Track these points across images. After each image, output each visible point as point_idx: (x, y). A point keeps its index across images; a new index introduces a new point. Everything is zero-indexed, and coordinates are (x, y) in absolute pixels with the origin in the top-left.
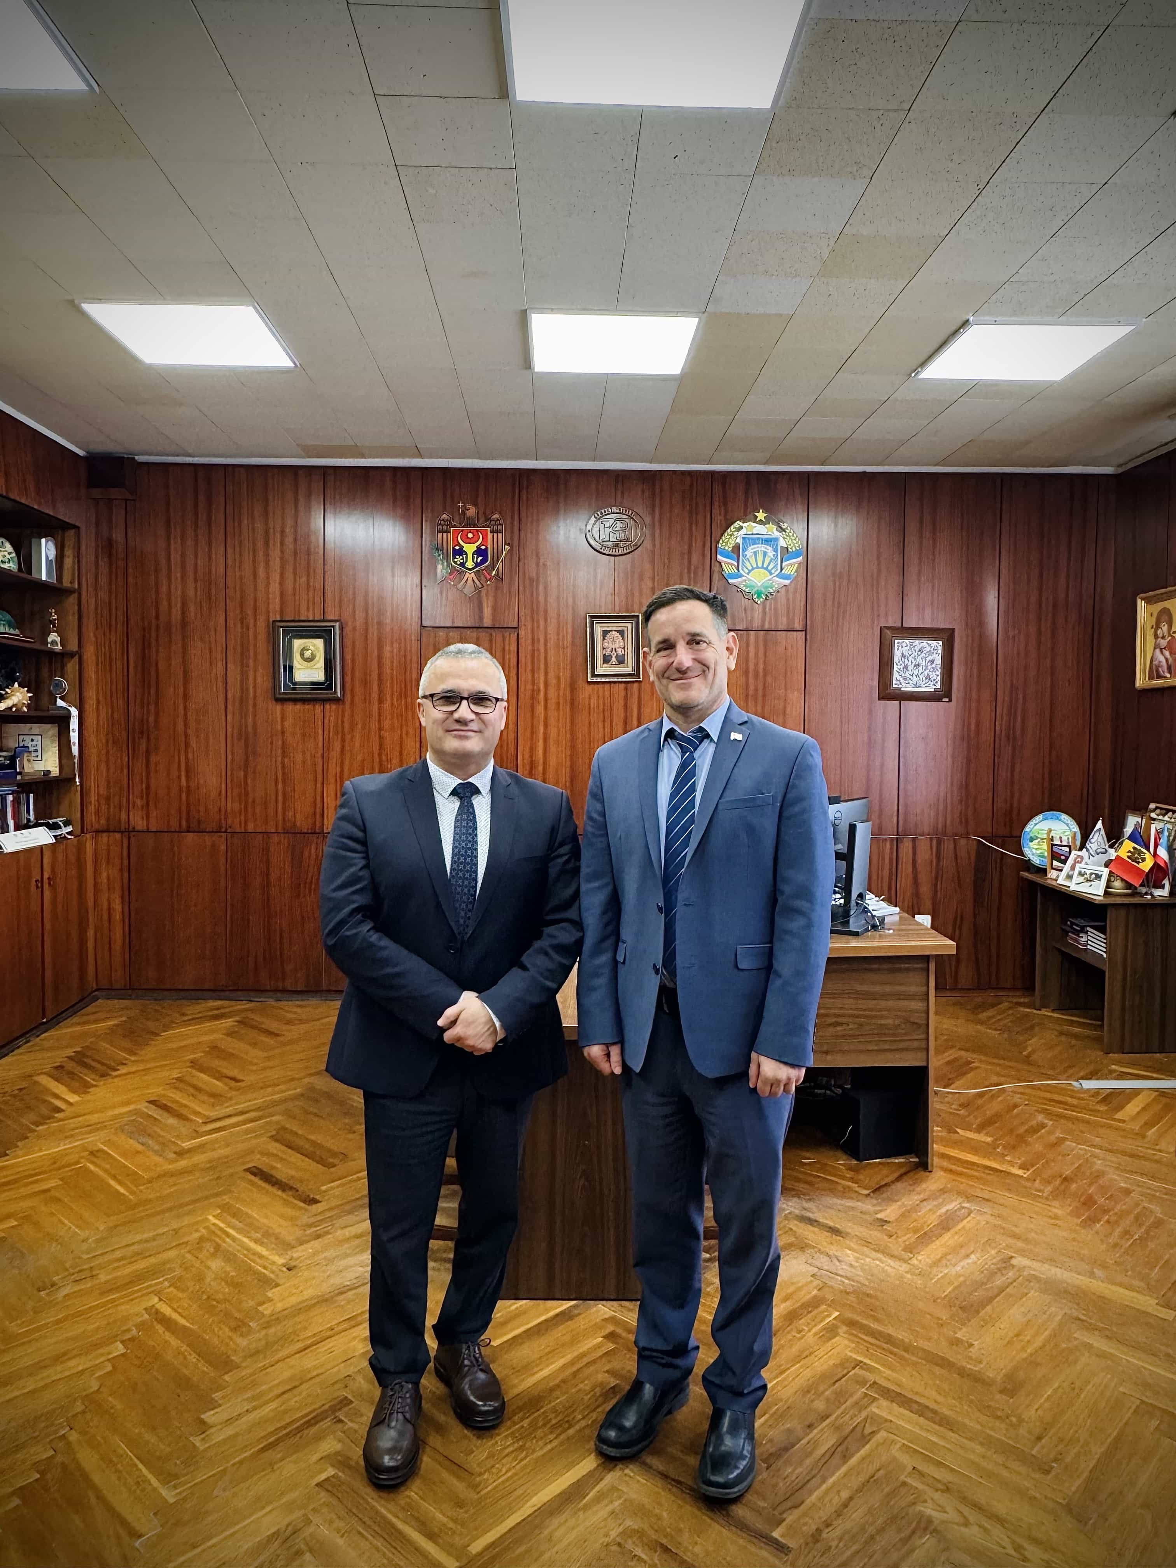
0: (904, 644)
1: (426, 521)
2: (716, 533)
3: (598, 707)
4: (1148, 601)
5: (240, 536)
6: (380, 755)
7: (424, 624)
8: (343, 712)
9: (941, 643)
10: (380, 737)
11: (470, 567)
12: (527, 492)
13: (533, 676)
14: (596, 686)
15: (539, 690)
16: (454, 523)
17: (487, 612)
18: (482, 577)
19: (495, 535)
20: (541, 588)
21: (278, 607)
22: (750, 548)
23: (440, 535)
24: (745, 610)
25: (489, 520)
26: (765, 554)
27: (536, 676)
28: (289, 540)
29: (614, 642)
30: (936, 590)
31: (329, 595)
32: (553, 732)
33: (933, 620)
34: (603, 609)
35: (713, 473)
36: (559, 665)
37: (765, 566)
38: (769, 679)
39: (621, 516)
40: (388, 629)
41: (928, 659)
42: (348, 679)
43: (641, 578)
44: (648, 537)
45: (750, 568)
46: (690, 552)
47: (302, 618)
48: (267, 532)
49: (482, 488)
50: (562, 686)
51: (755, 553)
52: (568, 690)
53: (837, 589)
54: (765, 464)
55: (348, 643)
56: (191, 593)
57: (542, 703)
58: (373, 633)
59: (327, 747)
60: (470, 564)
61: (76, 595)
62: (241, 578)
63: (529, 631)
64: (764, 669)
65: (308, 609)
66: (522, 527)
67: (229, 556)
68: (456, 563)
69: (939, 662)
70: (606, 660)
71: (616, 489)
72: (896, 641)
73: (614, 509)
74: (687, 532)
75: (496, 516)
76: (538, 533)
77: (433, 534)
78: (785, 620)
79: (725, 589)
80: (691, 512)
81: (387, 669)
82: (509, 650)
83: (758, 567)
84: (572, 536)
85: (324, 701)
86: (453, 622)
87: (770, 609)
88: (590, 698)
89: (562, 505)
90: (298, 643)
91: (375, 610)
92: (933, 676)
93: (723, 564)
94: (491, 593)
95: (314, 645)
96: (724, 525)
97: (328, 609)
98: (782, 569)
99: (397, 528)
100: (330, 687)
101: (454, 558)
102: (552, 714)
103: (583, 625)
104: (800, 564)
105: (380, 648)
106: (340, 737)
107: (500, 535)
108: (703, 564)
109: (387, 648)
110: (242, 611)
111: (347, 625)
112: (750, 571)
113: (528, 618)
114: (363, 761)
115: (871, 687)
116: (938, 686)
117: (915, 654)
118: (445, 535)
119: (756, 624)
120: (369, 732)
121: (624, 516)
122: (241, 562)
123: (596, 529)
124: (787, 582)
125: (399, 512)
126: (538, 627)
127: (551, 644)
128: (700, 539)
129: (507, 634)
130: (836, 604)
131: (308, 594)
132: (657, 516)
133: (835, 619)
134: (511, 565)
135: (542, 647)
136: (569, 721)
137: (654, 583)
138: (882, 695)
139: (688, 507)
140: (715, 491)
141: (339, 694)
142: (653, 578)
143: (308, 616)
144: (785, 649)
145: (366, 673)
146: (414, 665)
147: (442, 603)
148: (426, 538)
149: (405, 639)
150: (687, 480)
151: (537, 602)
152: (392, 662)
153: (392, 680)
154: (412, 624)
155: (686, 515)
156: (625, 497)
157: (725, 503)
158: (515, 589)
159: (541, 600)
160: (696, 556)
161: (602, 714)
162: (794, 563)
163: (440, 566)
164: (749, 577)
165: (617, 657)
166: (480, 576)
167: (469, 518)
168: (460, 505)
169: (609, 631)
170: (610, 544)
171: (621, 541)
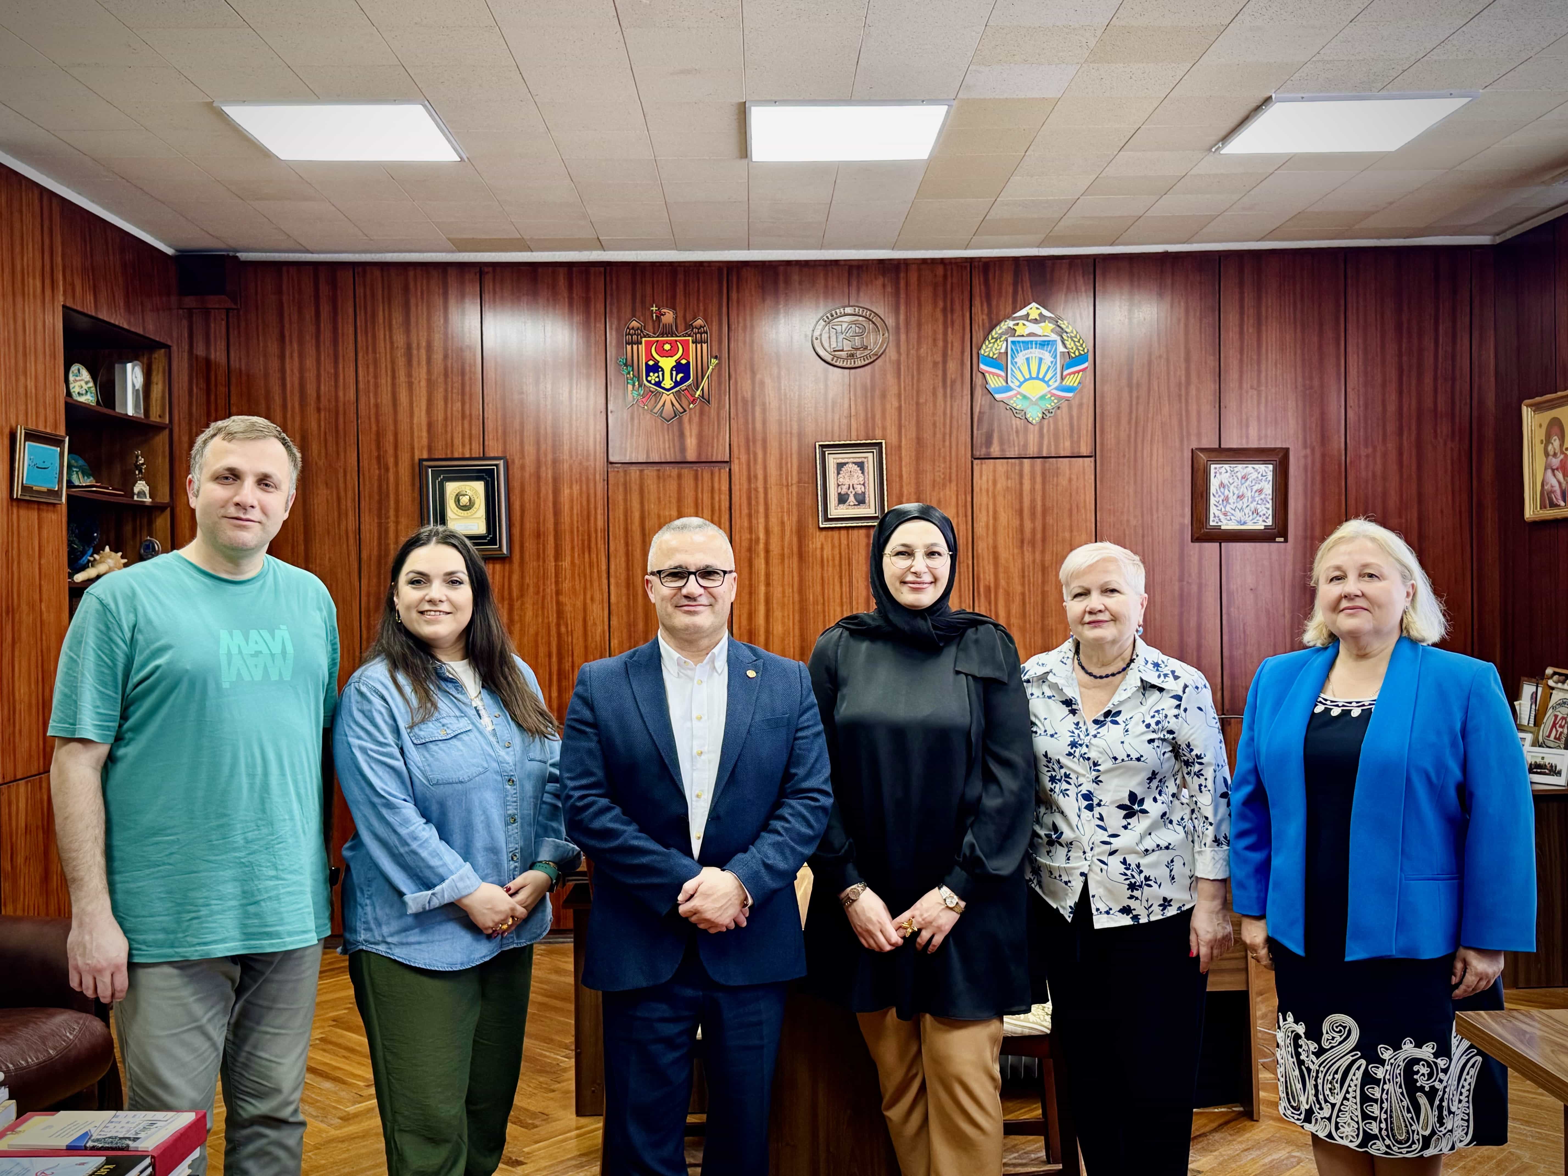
0: (1223, 470)
1: (611, 328)
2: (978, 335)
3: (833, 560)
4: (1538, 408)
5: (374, 352)
6: (558, 625)
7: (611, 459)
8: (511, 573)
9: (1271, 467)
10: (558, 603)
11: (668, 386)
12: (738, 292)
13: (750, 522)
14: (830, 533)
15: (757, 540)
16: (645, 332)
17: (691, 442)
18: (683, 399)
19: (699, 346)
20: (758, 410)
21: (425, 441)
22: (1021, 354)
23: (629, 347)
24: (1017, 432)
25: (691, 326)
26: (1041, 360)
27: (754, 521)
28: (438, 357)
29: (851, 476)
30: (1263, 400)
31: (490, 426)
32: (777, 593)
33: (1259, 440)
34: (836, 438)
35: (971, 260)
36: (782, 508)
37: (1041, 376)
38: (1050, 520)
39: (856, 318)
40: (566, 466)
41: (1255, 488)
42: (516, 531)
43: (884, 396)
44: (892, 345)
45: (1022, 379)
46: (945, 362)
47: (456, 455)
48: (409, 347)
49: (680, 287)
50: (788, 533)
51: (1028, 359)
52: (795, 539)
53: (1134, 403)
54: (1038, 247)
55: (516, 485)
56: (314, 425)
57: (762, 555)
58: (547, 474)
60: (668, 383)
61: (167, 432)
62: (377, 406)
63: (744, 467)
64: (1044, 505)
65: (463, 445)
66: (732, 334)
67: (361, 378)
68: (650, 382)
69: (1270, 491)
70: (842, 499)
71: (849, 284)
72: (1213, 466)
73: (848, 310)
74: (940, 336)
75: (699, 322)
76: (752, 342)
77: (620, 346)
78: (1068, 444)
79: (991, 407)
80: (944, 310)
81: (566, 518)
82: (720, 490)
83: (1031, 378)
84: (796, 345)
86: (648, 457)
87: (1048, 430)
88: (822, 549)
89: (781, 306)
90: (452, 488)
91: (550, 442)
92: (1262, 509)
93: (987, 375)
94: (696, 419)
95: (472, 489)
96: (987, 325)
97: (490, 442)
98: (1062, 379)
99: (574, 340)
100: (493, 542)
101: (647, 375)
102: (776, 571)
103: (812, 455)
104: (1085, 371)
105: (556, 492)
106: (506, 602)
107: (705, 346)
108: (962, 375)
109: (566, 492)
110: (378, 448)
111: (513, 462)
112: (1021, 384)
113: (743, 450)
114: (537, 634)
115: (1182, 525)
116: (1269, 522)
117: (1237, 482)
118: (635, 347)
119: (1032, 451)
120: (544, 597)
121: (861, 318)
122: (376, 386)
123: (825, 337)
124: (1070, 395)
125: (577, 319)
126: (755, 460)
127: (772, 481)
128: (957, 345)
129: (717, 469)
130: (1134, 421)
131: (463, 424)
132: (902, 317)
133: (1132, 440)
134: (720, 383)
135: (760, 485)
136: (796, 579)
137: (900, 401)
138: (1196, 535)
139: (941, 304)
140: (976, 282)
141: (505, 551)
142: (899, 395)
143: (463, 453)
144: (1070, 480)
145: (538, 523)
146: (600, 511)
147: (632, 432)
148: (612, 351)
149: (588, 479)
150: (940, 271)
151: (754, 429)
152: (572, 508)
153: (572, 532)
154: (595, 460)
155: (939, 315)
156: (862, 294)
157: (988, 298)
158: (725, 413)
159: (759, 426)
160: (952, 366)
161: (838, 568)
162: (1078, 372)
163: (630, 387)
164: (1022, 390)
165: (856, 495)
166: (680, 398)
167: (665, 326)
168: (654, 309)
169: (845, 464)
170: (843, 354)
171: (857, 349)
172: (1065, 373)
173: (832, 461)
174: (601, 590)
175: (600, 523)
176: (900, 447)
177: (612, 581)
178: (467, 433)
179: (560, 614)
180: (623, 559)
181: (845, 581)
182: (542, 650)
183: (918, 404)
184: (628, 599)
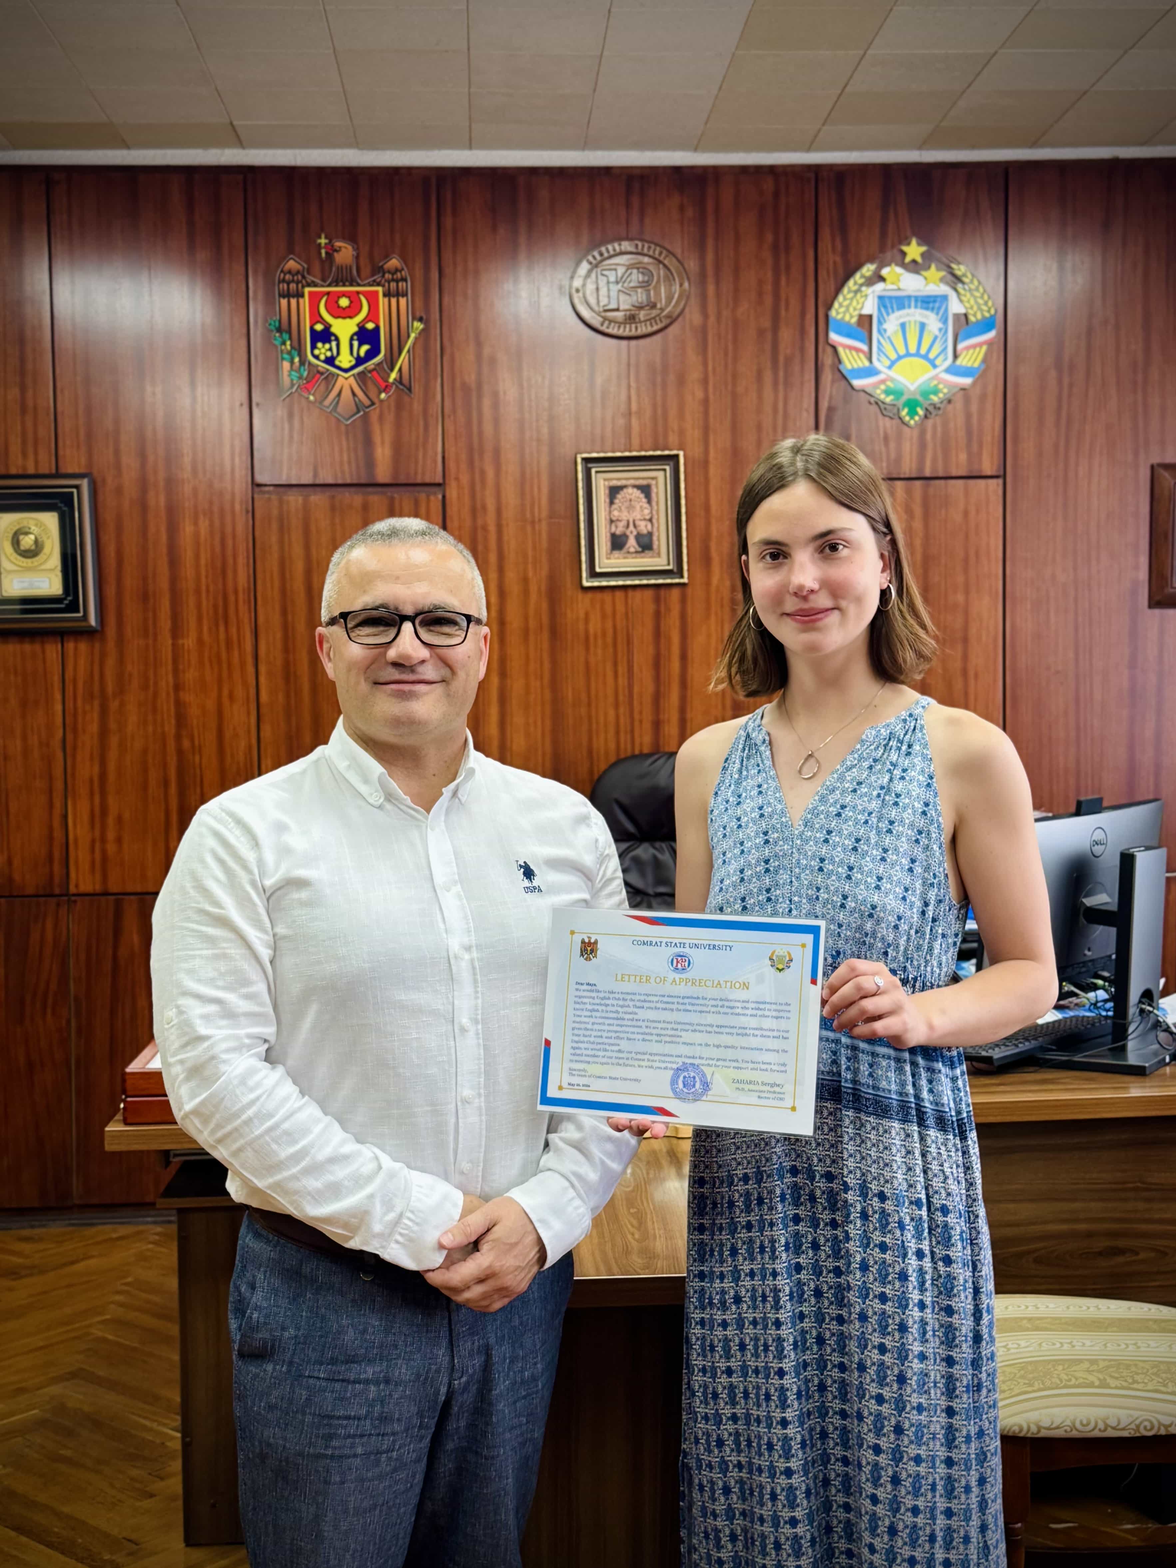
1: (255, 272)
2: (827, 285)
3: (604, 636)
6: (178, 737)
7: (259, 479)
8: (103, 655)
10: (178, 703)
11: (346, 365)
12: (454, 215)
14: (598, 595)
16: (310, 278)
17: (383, 453)
18: (370, 384)
19: (394, 301)
20: (487, 402)
22: (892, 318)
23: (284, 302)
24: (886, 439)
25: (380, 270)
26: (923, 326)
29: (630, 508)
31: (66, 425)
32: (516, 686)
34: (608, 444)
35: (816, 169)
36: (525, 556)
37: (923, 351)
38: (935, 575)
39: (640, 258)
40: (187, 489)
42: (111, 591)
43: (681, 381)
44: (694, 302)
45: (893, 356)
46: (775, 329)
47: (13, 471)
49: (364, 207)
50: (533, 597)
51: (903, 326)
52: (545, 606)
53: (1065, 394)
54: (920, 148)
55: (109, 518)
58: (158, 500)
59: (71, 725)
60: (345, 359)
63: (466, 491)
65: (24, 454)
66: (446, 284)
68: (317, 357)
70: (617, 543)
71: (628, 205)
73: (626, 246)
74: (768, 288)
76: (476, 297)
77: (270, 302)
78: (963, 457)
79: (846, 400)
80: (775, 247)
81: (188, 571)
83: (908, 355)
84: (545, 301)
85: (62, 634)
86: (315, 475)
87: (934, 436)
88: (587, 619)
89: (522, 240)
90: (6, 522)
91: (160, 453)
93: (841, 350)
94: (390, 417)
95: (39, 524)
96: (841, 271)
97: (66, 450)
98: (956, 356)
99: (198, 292)
100: (73, 607)
101: (313, 347)
102: (514, 650)
103: (570, 474)
104: (990, 343)
105: (173, 529)
106: (96, 703)
108: (802, 349)
109: (188, 529)
111: (104, 482)
112: (893, 363)
113: (464, 466)
114: (145, 751)
115: (1135, 582)
118: (293, 301)
119: (908, 467)
120: (156, 695)
121: (646, 260)
124: (967, 381)
125: (202, 255)
126: (483, 481)
127: (509, 514)
128: (794, 302)
129: (422, 496)
130: (1063, 421)
131: (23, 423)
132: (710, 257)
133: (1062, 449)
134: (427, 361)
135: (491, 520)
136: (547, 665)
137: (706, 390)
138: (1157, 598)
139: (769, 237)
140: (824, 202)
141: (93, 621)
142: (705, 381)
143: (24, 468)
144: (966, 513)
145: (145, 579)
146: (241, 560)
147: (291, 437)
148: (256, 310)
149: (222, 510)
150: (769, 185)
151: (481, 433)
152: (197, 557)
153: (198, 591)
154: (233, 481)
155: (767, 255)
156: (647, 221)
157: (843, 228)
158: (435, 407)
159: (488, 428)
160: (786, 335)
161: (611, 650)
162: (980, 345)
163: (286, 365)
164: (892, 373)
165: (638, 537)
166: (365, 384)
167: (340, 268)
168: (323, 241)
169: (621, 488)
170: (619, 315)
171: (641, 308)
172: (960, 346)
173: (601, 483)
174: (245, 684)
175: (243, 579)
176: (706, 463)
177: (263, 669)
178: (30, 435)
179: (181, 719)
180: (279, 635)
181: (622, 669)
182: (154, 776)
183: (734, 395)
184: (288, 696)
